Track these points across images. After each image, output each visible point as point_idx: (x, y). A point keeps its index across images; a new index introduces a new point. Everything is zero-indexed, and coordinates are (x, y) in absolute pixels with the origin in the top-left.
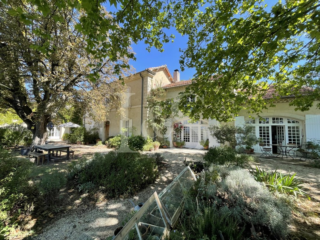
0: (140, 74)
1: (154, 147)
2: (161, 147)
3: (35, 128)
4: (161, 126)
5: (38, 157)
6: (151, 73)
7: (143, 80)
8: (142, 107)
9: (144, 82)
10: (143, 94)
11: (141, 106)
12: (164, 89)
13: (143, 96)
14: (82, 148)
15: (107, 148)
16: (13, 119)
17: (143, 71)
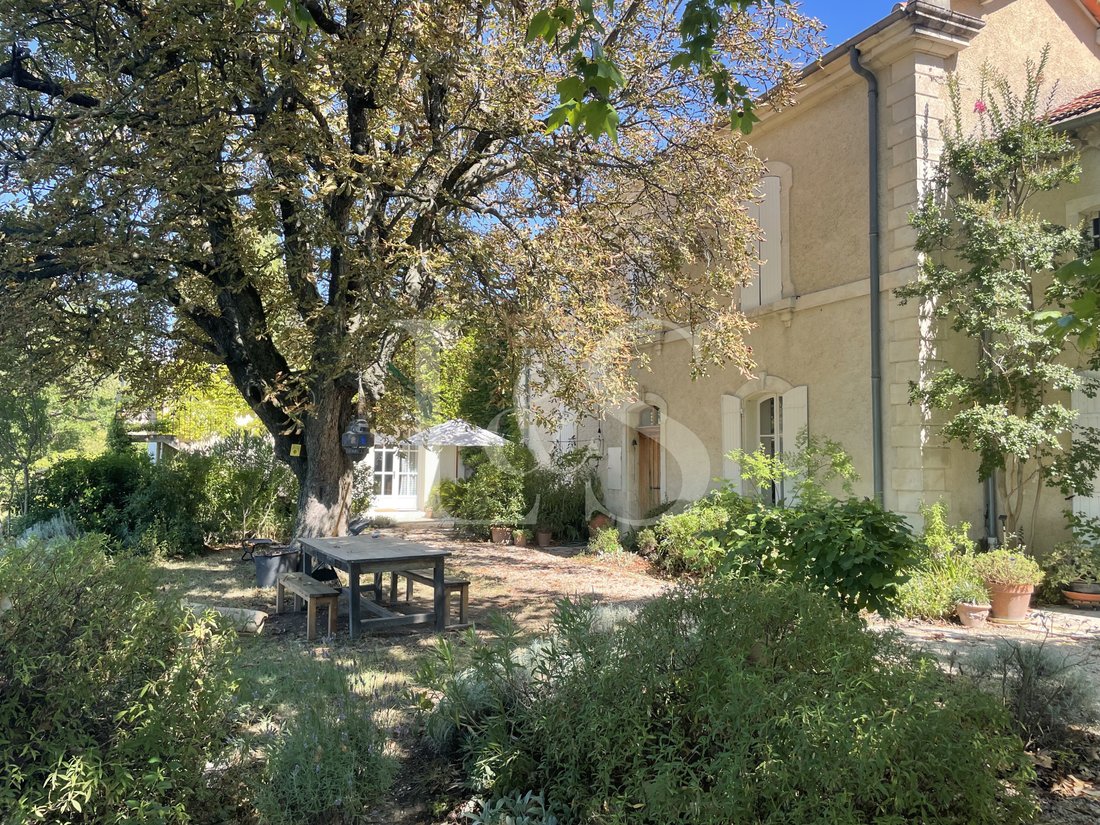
0: (853, 52)
1: (984, 593)
2: (1049, 597)
3: (304, 451)
4: (1047, 427)
5: (308, 600)
6: (940, 28)
7: (875, 93)
8: (876, 295)
9: (883, 110)
10: (884, 199)
11: (864, 287)
12: (1058, 131)
13: (883, 211)
14: (515, 562)
15: (649, 573)
16: (237, 412)
17: (876, 30)
